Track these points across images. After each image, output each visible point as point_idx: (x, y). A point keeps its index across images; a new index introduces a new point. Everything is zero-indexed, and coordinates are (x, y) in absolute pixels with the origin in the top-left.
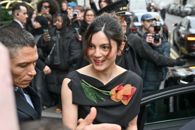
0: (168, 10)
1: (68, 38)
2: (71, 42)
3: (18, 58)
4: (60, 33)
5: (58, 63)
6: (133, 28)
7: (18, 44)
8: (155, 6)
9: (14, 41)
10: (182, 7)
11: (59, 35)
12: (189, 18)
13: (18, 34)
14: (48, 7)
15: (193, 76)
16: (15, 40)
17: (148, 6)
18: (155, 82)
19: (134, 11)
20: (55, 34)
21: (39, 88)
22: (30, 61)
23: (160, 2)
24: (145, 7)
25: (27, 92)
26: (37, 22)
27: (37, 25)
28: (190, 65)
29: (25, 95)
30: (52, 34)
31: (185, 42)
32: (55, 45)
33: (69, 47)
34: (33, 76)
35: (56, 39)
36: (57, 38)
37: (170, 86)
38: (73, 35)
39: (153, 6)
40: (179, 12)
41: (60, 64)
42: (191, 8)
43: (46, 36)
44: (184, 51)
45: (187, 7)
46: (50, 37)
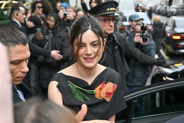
0: (155, 11)
1: (60, 37)
2: (63, 41)
3: (11, 56)
4: (52, 32)
5: (50, 60)
6: (122, 27)
7: (11, 42)
8: (143, 7)
9: (7, 40)
10: (168, 8)
11: (51, 34)
12: (174, 18)
13: (10, 33)
14: (41, 7)
15: (177, 73)
16: (8, 38)
17: (136, 7)
18: (143, 78)
19: (123, 11)
20: (48, 33)
21: (32, 84)
22: (22, 59)
23: (147, 3)
24: (133, 7)
25: (20, 89)
26: (30, 22)
27: (31, 24)
28: (175, 62)
29: (18, 91)
30: (44, 33)
31: (171, 41)
32: (47, 43)
33: (61, 45)
34: (26, 73)
35: (48, 38)
36: (49, 36)
37: (156, 83)
38: (65, 34)
39: (140, 7)
40: (165, 12)
41: (52, 61)
42: (176, 8)
43: (39, 34)
44: (169, 49)
45: (173, 8)
46: (42, 36)
